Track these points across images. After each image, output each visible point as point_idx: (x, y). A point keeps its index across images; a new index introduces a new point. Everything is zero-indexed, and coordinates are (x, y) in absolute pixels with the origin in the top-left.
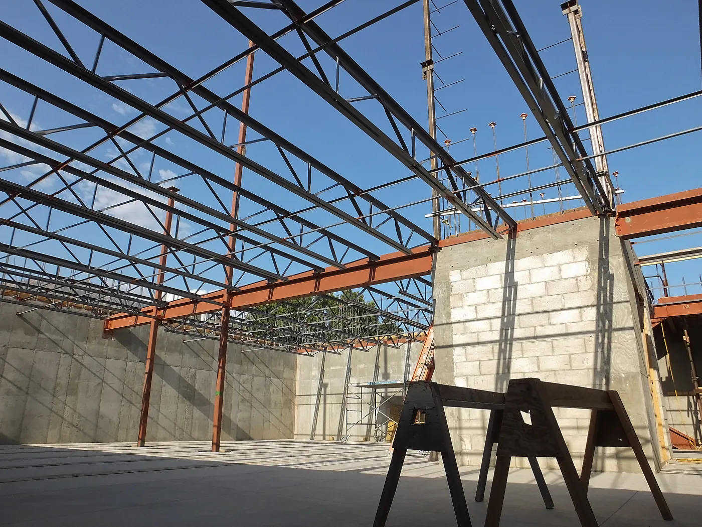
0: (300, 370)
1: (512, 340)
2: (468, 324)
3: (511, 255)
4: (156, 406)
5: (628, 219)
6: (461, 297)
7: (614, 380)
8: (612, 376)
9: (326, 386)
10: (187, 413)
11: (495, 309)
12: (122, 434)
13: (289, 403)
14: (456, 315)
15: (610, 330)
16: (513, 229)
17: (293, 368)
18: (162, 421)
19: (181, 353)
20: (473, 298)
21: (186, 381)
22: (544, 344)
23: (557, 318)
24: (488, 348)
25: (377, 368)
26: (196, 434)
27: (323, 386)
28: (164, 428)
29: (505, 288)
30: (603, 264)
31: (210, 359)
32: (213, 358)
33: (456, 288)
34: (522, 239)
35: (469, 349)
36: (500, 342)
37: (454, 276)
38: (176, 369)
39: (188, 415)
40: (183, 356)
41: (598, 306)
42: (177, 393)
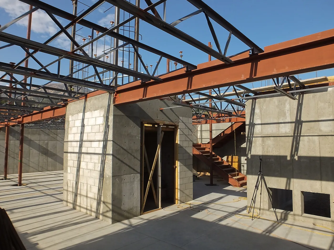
1: (82, 153)
3: (84, 110)
4: (28, 158)
6: (71, 129)
7: (105, 178)
8: (104, 176)
11: (78, 137)
14: (69, 138)
15: (106, 154)
16: (86, 96)
18: (31, 165)
19: (39, 134)
20: (74, 130)
21: (43, 146)
22: (89, 157)
23: (93, 145)
26: (50, 168)
28: (32, 167)
29: (82, 126)
30: (107, 119)
31: (56, 136)
32: (57, 135)
33: (71, 124)
34: (88, 102)
35: (72, 155)
36: (78, 153)
37: (70, 118)
38: (37, 142)
39: (45, 160)
40: (41, 136)
41: (104, 141)
42: (38, 152)
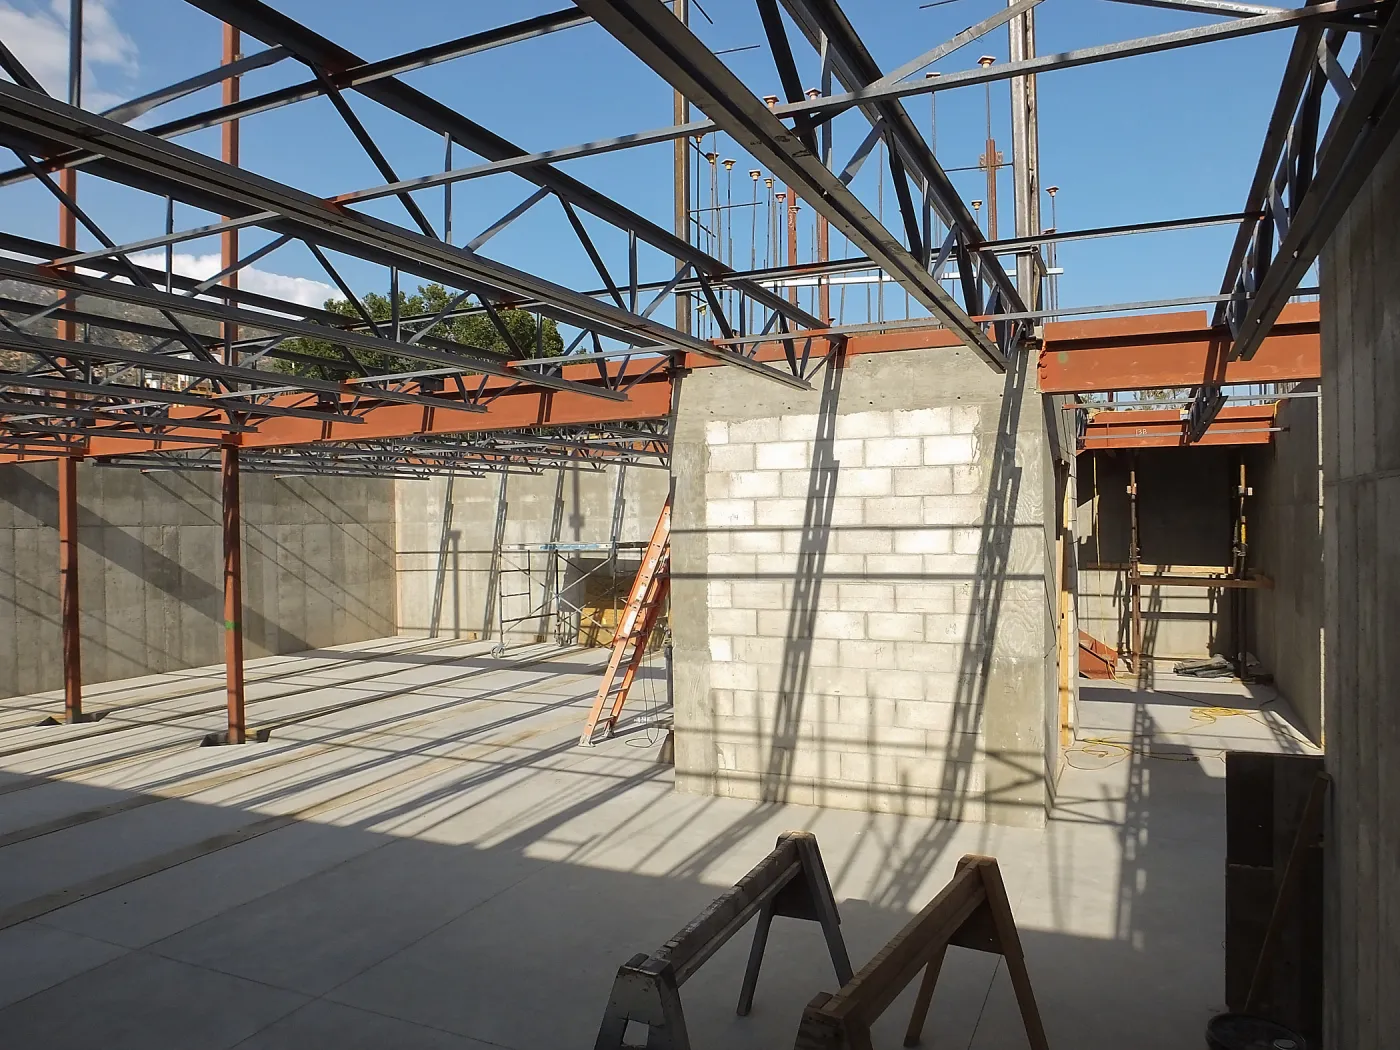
0: (402, 501)
1: (821, 575)
2: (738, 535)
3: (830, 405)
4: (97, 613)
5: (1063, 356)
6: (726, 479)
7: (999, 667)
8: (995, 660)
9: (456, 536)
10: (168, 617)
11: (792, 512)
12: (26, 678)
13: (383, 567)
14: (715, 516)
15: (1002, 577)
16: (839, 349)
17: (389, 498)
18: (114, 640)
19: (140, 496)
20: (750, 484)
21: (156, 552)
22: (879, 591)
23: (908, 541)
24: (776, 585)
25: (559, 503)
26: (191, 654)
27: (451, 535)
28: (119, 653)
29: (814, 470)
30: (1005, 445)
31: (205, 499)
32: (213, 498)
33: (719, 458)
34: (856, 373)
35: (739, 584)
36: (797, 577)
37: (716, 434)
38: (133, 532)
39: (170, 620)
40: (145, 503)
41: (985, 528)
42: (141, 580)
